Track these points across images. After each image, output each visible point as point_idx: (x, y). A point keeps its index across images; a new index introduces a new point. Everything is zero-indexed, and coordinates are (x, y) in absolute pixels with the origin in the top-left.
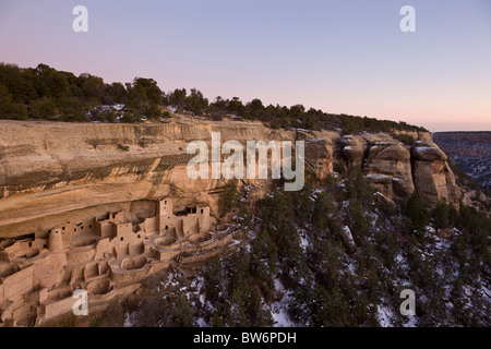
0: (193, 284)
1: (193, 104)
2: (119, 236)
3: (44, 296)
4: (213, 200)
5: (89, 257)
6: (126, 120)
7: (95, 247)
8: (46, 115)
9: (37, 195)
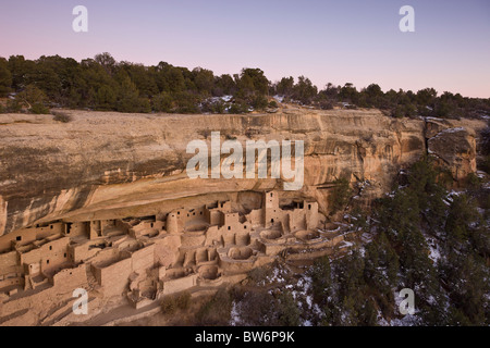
0: (300, 283)
1: (301, 92)
2: (227, 225)
3: (163, 273)
4: (322, 196)
5: (201, 242)
6: (234, 111)
7: (205, 234)
8: (164, 108)
9: (157, 181)
